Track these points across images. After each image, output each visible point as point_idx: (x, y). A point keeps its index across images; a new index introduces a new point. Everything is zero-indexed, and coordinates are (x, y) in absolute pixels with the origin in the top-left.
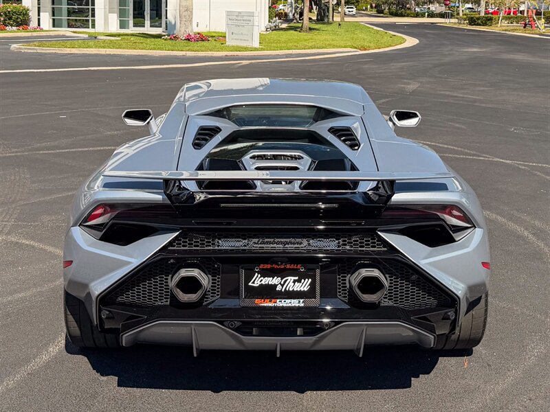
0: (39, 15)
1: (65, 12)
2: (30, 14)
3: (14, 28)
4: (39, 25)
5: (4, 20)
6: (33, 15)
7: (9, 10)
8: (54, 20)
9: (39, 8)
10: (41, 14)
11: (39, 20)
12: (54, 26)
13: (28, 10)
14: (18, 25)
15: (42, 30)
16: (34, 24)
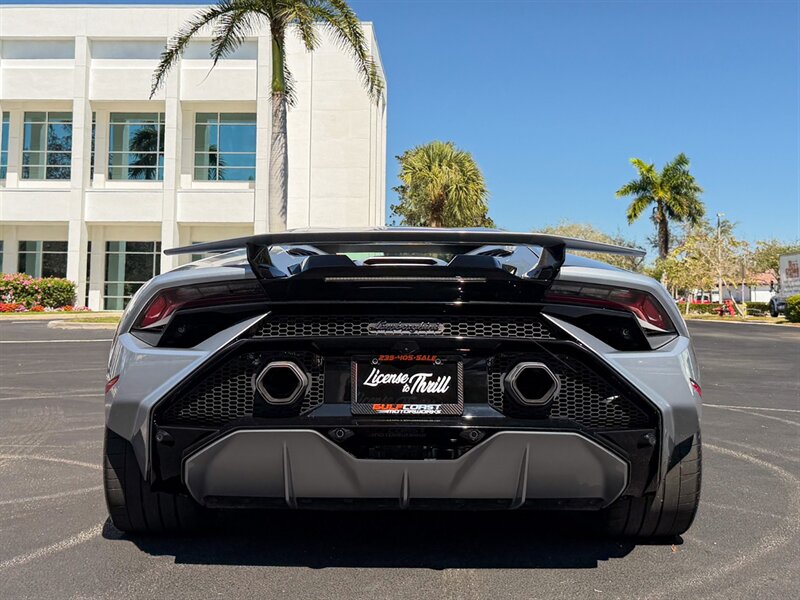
0: (87, 294)
1: (121, 290)
2: (76, 291)
3: (55, 310)
4: (87, 305)
5: (43, 299)
6: (80, 292)
7: (49, 285)
8: (106, 300)
9: (88, 285)
10: (90, 292)
11: (87, 299)
12: (106, 308)
13: (74, 286)
14: (59, 304)
15: (90, 311)
16: (79, 303)
